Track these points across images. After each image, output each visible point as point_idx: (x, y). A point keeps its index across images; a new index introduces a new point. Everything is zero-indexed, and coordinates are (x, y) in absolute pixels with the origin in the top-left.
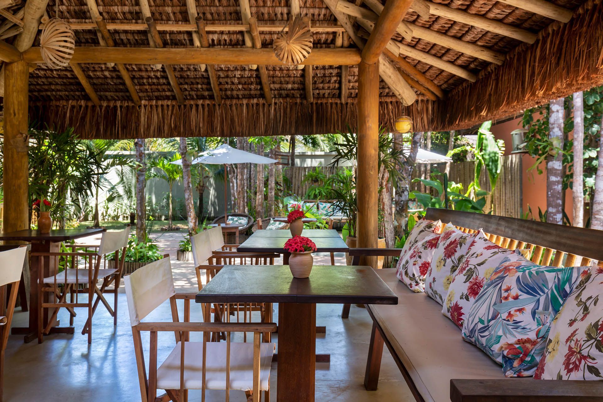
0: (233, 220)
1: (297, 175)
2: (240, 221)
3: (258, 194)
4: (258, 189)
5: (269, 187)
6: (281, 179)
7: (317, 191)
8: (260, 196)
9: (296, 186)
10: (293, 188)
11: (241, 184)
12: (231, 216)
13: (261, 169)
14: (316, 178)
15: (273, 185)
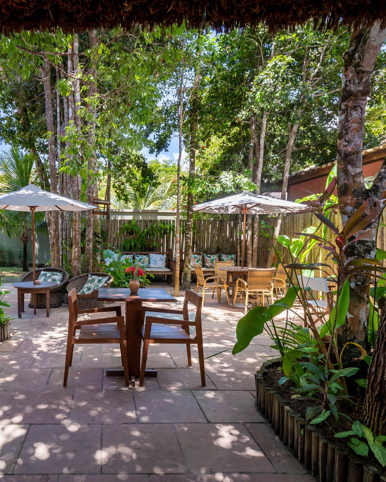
0: (45, 275)
1: (113, 227)
2: (53, 277)
3: (74, 246)
4: (74, 241)
5: (87, 238)
6: (99, 230)
7: (133, 244)
8: (76, 249)
9: (112, 239)
10: (109, 240)
11: (56, 235)
12: (44, 270)
13: (77, 218)
14: (132, 231)
15: (91, 236)
